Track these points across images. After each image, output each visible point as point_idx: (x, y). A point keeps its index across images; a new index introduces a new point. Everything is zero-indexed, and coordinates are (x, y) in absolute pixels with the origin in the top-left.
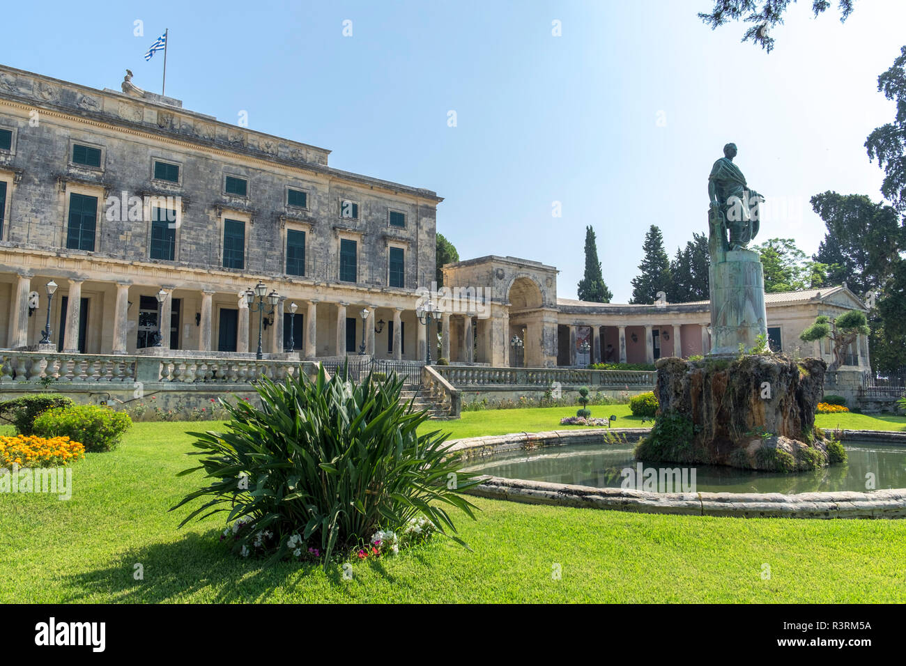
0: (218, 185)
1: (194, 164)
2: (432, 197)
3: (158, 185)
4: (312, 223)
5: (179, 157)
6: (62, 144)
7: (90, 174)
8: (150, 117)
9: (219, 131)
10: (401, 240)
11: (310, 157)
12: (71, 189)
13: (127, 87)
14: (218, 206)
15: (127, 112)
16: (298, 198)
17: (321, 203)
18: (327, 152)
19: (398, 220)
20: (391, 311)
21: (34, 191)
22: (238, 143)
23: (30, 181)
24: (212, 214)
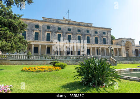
0: (76, 31)
1: (73, 28)
2: (110, 29)
3: (68, 32)
4: (90, 35)
5: (71, 27)
6: (56, 27)
7: (60, 31)
8: (67, 22)
9: (76, 23)
10: (105, 36)
11: (90, 25)
12: (58, 33)
13: (64, 19)
14: (77, 34)
15: (64, 22)
16: (88, 32)
17: (92, 32)
18: (92, 24)
19: (104, 33)
20: (104, 48)
21: (53, 34)
22: (79, 24)
23: (53, 33)
24: (76, 35)
